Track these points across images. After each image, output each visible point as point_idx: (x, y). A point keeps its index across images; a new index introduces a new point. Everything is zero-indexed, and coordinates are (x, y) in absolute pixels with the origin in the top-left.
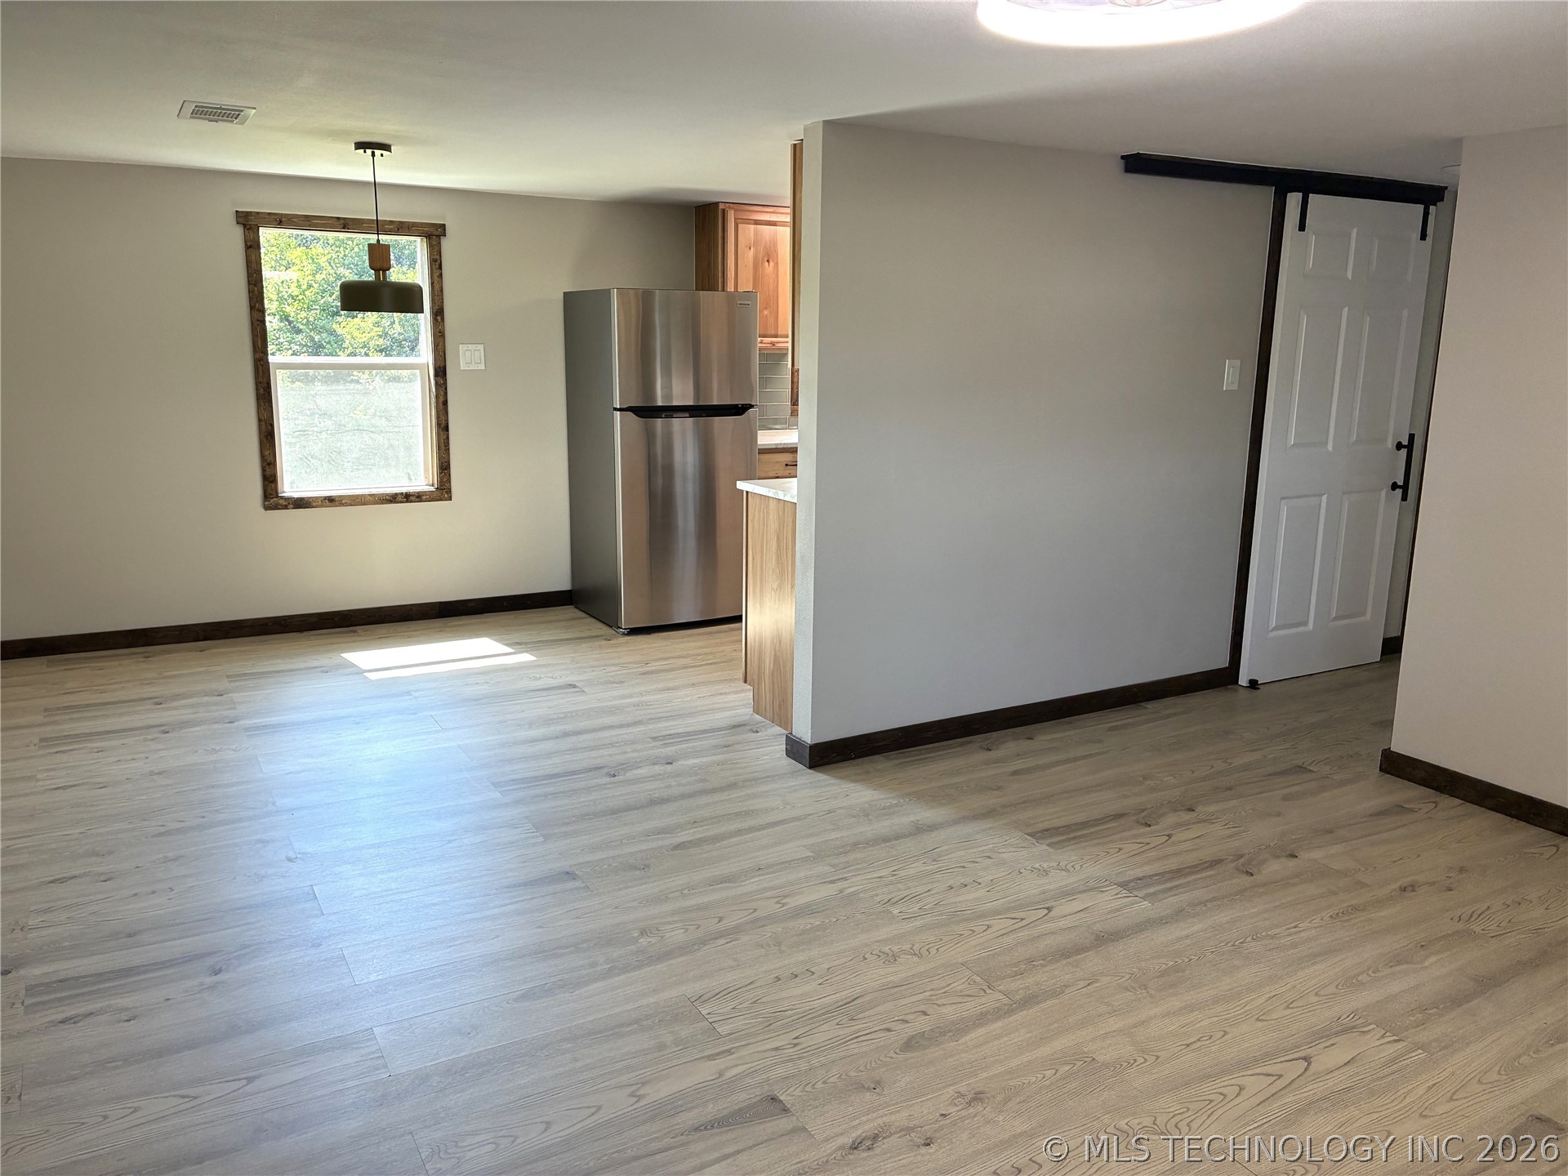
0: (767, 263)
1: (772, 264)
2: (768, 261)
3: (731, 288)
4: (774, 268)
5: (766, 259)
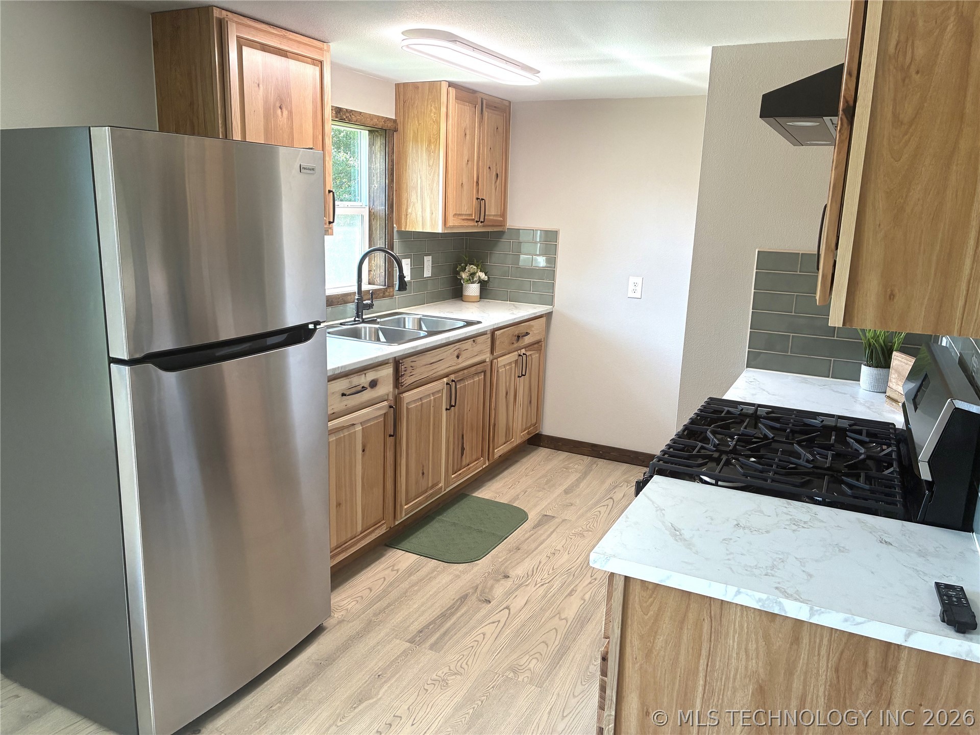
0: (279, 110)
1: (285, 113)
2: (281, 108)
3: (237, 136)
4: (288, 119)
5: (278, 105)
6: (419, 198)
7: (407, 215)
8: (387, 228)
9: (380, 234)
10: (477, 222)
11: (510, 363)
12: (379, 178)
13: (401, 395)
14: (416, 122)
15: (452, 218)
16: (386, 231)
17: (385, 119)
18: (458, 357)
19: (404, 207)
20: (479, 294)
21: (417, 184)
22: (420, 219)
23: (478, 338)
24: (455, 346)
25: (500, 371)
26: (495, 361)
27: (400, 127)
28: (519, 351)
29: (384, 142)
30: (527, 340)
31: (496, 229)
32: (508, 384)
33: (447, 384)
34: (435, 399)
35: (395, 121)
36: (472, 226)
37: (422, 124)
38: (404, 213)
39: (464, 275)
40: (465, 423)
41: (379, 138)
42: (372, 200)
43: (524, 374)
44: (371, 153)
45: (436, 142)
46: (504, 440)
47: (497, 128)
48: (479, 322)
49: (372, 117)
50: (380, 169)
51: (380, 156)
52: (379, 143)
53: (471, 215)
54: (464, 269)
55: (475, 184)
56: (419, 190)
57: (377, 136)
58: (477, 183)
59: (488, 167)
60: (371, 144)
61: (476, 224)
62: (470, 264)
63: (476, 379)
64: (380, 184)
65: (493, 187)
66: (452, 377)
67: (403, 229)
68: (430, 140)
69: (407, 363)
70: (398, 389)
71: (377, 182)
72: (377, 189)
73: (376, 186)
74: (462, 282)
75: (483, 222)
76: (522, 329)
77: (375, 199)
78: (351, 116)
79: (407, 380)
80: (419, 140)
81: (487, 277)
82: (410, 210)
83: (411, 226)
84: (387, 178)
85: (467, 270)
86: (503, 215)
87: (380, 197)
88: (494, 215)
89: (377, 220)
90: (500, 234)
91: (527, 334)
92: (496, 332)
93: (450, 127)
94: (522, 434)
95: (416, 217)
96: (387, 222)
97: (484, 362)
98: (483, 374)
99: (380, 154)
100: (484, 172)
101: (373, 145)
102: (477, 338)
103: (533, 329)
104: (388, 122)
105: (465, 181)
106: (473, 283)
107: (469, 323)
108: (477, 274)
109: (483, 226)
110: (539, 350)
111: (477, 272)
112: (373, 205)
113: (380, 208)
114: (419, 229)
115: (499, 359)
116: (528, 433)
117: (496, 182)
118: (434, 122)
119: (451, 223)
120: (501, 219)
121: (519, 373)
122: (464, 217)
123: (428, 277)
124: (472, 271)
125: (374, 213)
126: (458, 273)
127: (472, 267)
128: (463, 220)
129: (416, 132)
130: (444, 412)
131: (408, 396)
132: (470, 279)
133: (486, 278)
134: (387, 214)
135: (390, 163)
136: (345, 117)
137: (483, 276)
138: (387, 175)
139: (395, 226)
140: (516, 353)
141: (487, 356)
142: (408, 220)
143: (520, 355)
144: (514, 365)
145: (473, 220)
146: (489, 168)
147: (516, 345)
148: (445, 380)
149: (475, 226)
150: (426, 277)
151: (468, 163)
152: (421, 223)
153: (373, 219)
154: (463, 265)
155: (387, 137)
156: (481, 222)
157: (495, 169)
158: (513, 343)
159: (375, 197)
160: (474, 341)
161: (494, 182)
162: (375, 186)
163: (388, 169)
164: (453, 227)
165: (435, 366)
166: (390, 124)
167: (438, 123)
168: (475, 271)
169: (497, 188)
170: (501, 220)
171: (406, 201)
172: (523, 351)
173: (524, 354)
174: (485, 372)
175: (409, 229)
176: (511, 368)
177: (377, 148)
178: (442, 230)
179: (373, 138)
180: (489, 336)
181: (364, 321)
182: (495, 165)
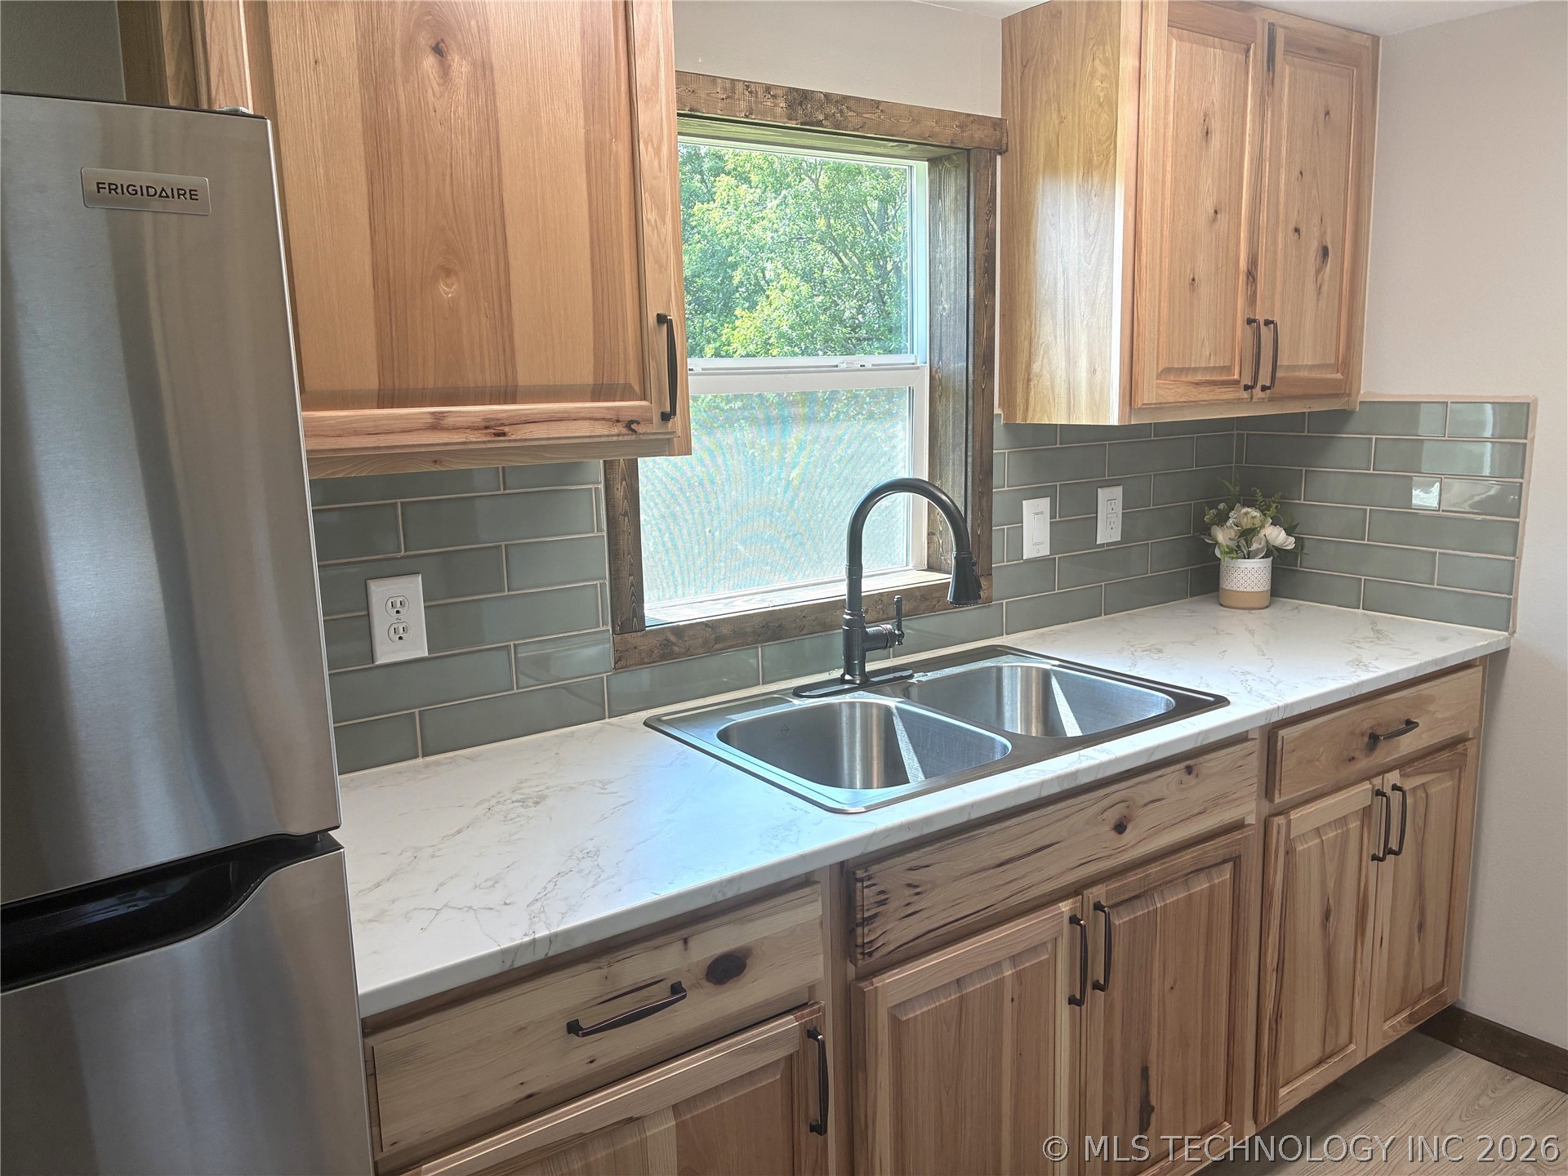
0: (434, 59)
1: (460, 68)
2: (439, 51)
4: (472, 86)
5: (424, 40)
6: (1060, 332)
7: (1029, 380)
8: (970, 419)
9: (954, 437)
10: (1247, 388)
11: (1343, 821)
12: (952, 286)
13: (862, 985)
14: (1055, 115)
15: (1155, 382)
16: (970, 427)
17: (962, 118)
18: (1120, 828)
19: (1022, 358)
20: (1269, 588)
21: (1056, 291)
22: (1061, 389)
23: (1207, 757)
24: (1107, 795)
25: (1300, 848)
26: (1280, 820)
27: (1014, 140)
28: (1377, 781)
29: (965, 185)
30: (1408, 744)
31: (1317, 406)
32: (1331, 885)
33: (1074, 920)
34: (1019, 976)
35: (997, 124)
36: (1228, 402)
37: (1070, 117)
38: (1021, 375)
39: (1223, 536)
40: (1155, 1032)
41: (953, 174)
42: (936, 347)
43: (1394, 845)
44: (935, 219)
45: (1108, 162)
46: (1316, 1054)
47: (1327, 113)
48: (1220, 702)
49: (916, 114)
50: (955, 258)
51: (956, 224)
52: (953, 189)
53: (1228, 369)
54: (1222, 519)
55: (1242, 278)
56: (1060, 307)
57: (948, 171)
58: (1251, 275)
59: (1291, 227)
60: (935, 196)
61: (1246, 395)
62: (1245, 505)
63: (1201, 885)
64: (955, 303)
65: (1310, 286)
66: (1098, 893)
67: (1019, 421)
68: (1091, 160)
69: (892, 875)
70: (854, 962)
71: (949, 295)
72: (949, 316)
73: (946, 306)
74: (1217, 553)
75: (1269, 388)
76: (1389, 710)
77: (944, 343)
78: (841, 112)
79: (893, 932)
80: (1061, 165)
81: (1293, 540)
82: (1036, 367)
83: (1038, 409)
84: (971, 283)
85: (1231, 521)
86: (1347, 361)
87: (954, 335)
88: (1312, 367)
89: (948, 399)
90: (1339, 419)
91: (1410, 725)
92: (1282, 733)
93: (1148, 113)
94: (1386, 1026)
95: (1052, 383)
96: (970, 403)
97: (1238, 826)
98: (1229, 867)
99: (956, 219)
100: (1275, 242)
101: (940, 197)
102: (1201, 759)
103: (1432, 708)
104: (975, 127)
105: (1203, 268)
106: (1249, 556)
107: (1187, 704)
108: (1263, 532)
109: (1271, 400)
110: (1457, 767)
111: (1262, 527)
112: (940, 359)
113: (956, 364)
114: (1060, 419)
115: (1294, 815)
116: (1411, 1018)
117: (1318, 271)
118: (1101, 104)
119: (1148, 394)
120: (1339, 376)
121: (1373, 846)
122: (1199, 377)
123: (1109, 544)
124: (1246, 523)
125: (940, 380)
126: (1206, 529)
127: (1246, 514)
128: (1198, 384)
129: (1054, 144)
130: (1064, 1012)
131: (893, 985)
132: (1238, 546)
133: (1290, 543)
134: (970, 382)
135: (982, 242)
136: (821, 117)
137: (1277, 536)
138: (972, 275)
139: (997, 411)
140: (1367, 786)
141: (1249, 810)
142: (1032, 393)
143: (1379, 793)
144: (1354, 825)
145: (1237, 382)
146: (1297, 230)
147: (1363, 764)
148: (1065, 907)
149: (1239, 401)
150: (1103, 545)
151: (1215, 220)
152: (1064, 401)
153: (940, 397)
154: (1221, 506)
155: (972, 169)
156: (1264, 388)
157: (1317, 234)
158: (1352, 759)
159: (944, 339)
160: (1189, 770)
161: (1312, 271)
162: (944, 309)
163: (975, 258)
164: (1160, 407)
165: (1013, 871)
166: (979, 134)
167: (1112, 105)
168: (1257, 523)
169: (1325, 288)
170: (1339, 380)
171: (1026, 343)
172: (1394, 777)
173: (1395, 788)
174: (1236, 861)
175: (1038, 417)
176: (1346, 835)
177: (948, 203)
178: (1121, 417)
179: (940, 177)
180: (1255, 746)
181: (867, 683)
182: (1316, 221)
